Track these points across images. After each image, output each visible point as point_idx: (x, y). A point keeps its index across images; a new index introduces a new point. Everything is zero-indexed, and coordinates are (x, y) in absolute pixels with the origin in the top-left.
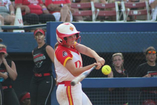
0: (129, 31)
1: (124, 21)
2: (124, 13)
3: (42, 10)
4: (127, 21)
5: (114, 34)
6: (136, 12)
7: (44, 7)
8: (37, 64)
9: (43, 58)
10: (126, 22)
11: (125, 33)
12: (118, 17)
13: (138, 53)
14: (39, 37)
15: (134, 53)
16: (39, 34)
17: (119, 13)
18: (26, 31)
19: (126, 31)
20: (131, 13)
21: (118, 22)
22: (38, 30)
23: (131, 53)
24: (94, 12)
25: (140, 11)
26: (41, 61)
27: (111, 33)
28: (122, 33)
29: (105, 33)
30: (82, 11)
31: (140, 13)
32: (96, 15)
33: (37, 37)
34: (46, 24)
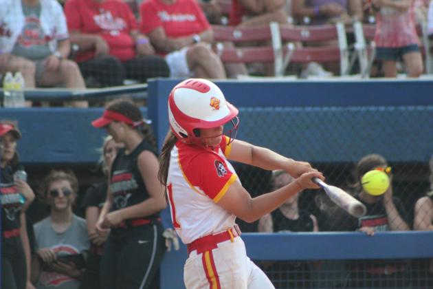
0: (376, 105)
1: (363, 77)
2: (363, 53)
4: (372, 76)
5: (334, 114)
10: (367, 79)
11: (363, 109)
12: (345, 64)
13: (401, 164)
17: (347, 54)
18: (91, 104)
19: (365, 105)
21: (345, 78)
24: (279, 51)
27: (325, 109)
28: (353, 109)
29: (309, 109)
30: (247, 50)
32: (284, 60)
34: (145, 85)
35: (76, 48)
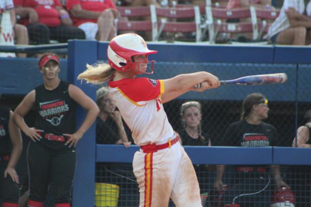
0: (220, 62)
1: (211, 43)
2: (211, 27)
3: (60, 18)
4: (217, 42)
6: (232, 27)
7: (63, 12)
8: (53, 119)
9: (64, 109)
10: (214, 44)
11: (212, 64)
12: (199, 34)
13: (235, 102)
14: (50, 70)
15: (228, 102)
16: (51, 63)
19: (214, 62)
20: (224, 28)
21: (199, 43)
22: (50, 57)
23: (221, 101)
24: (155, 23)
25: (241, 26)
26: (61, 114)
27: (186, 63)
28: (206, 64)
29: (175, 63)
30: (134, 22)
31: (240, 29)
32: (158, 30)
33: (47, 69)
34: (66, 44)
35: (18, 17)
